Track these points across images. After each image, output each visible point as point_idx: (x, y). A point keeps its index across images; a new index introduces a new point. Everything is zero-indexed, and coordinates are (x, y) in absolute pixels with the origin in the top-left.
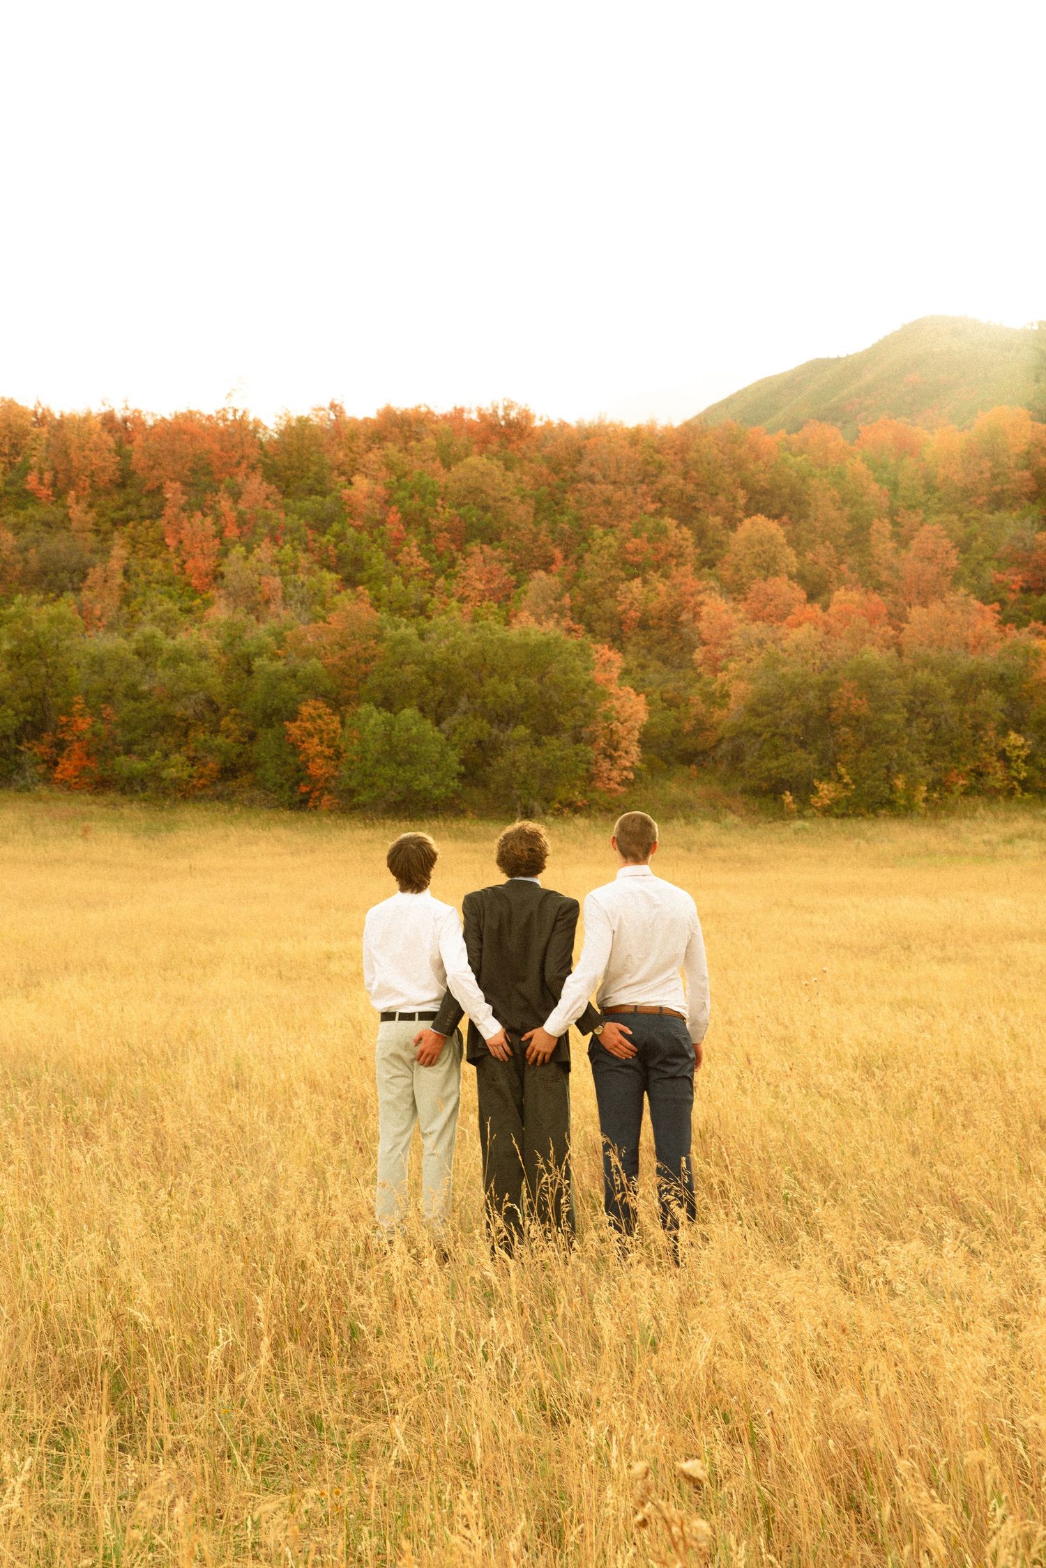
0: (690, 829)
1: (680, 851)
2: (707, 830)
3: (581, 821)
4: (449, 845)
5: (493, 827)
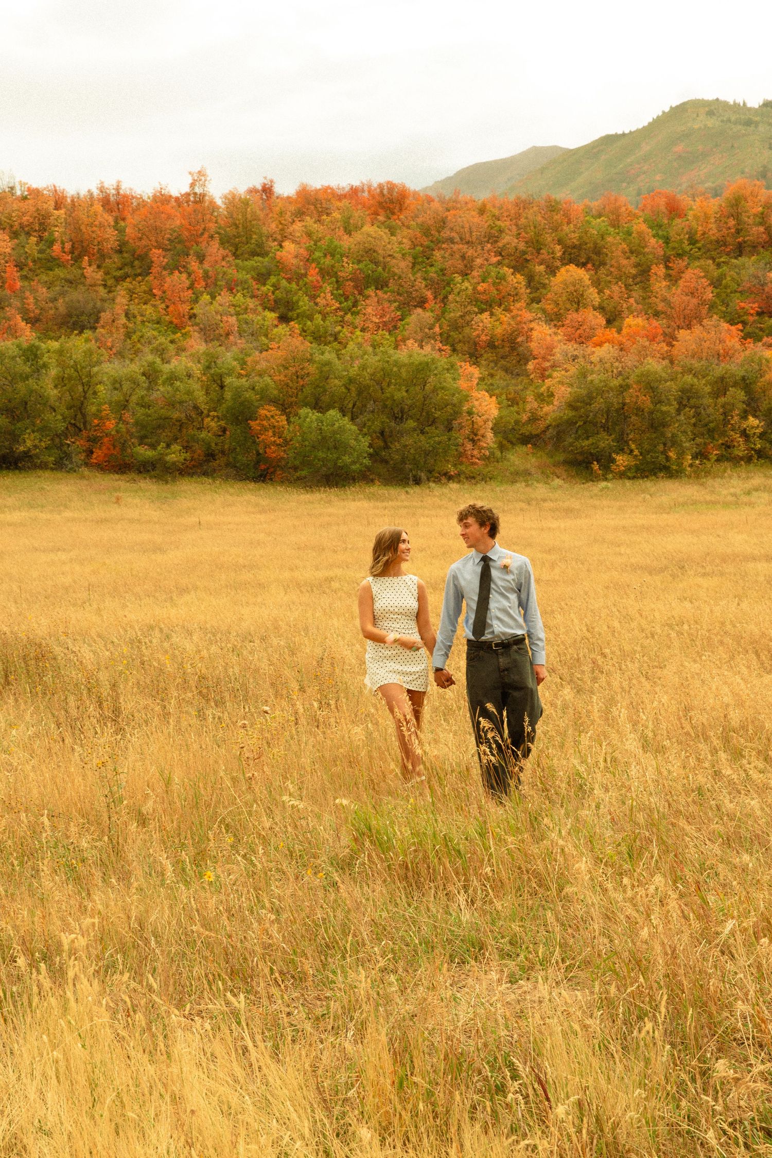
0: (528, 490)
1: (523, 505)
2: (540, 490)
3: (454, 486)
4: (365, 504)
5: (394, 491)
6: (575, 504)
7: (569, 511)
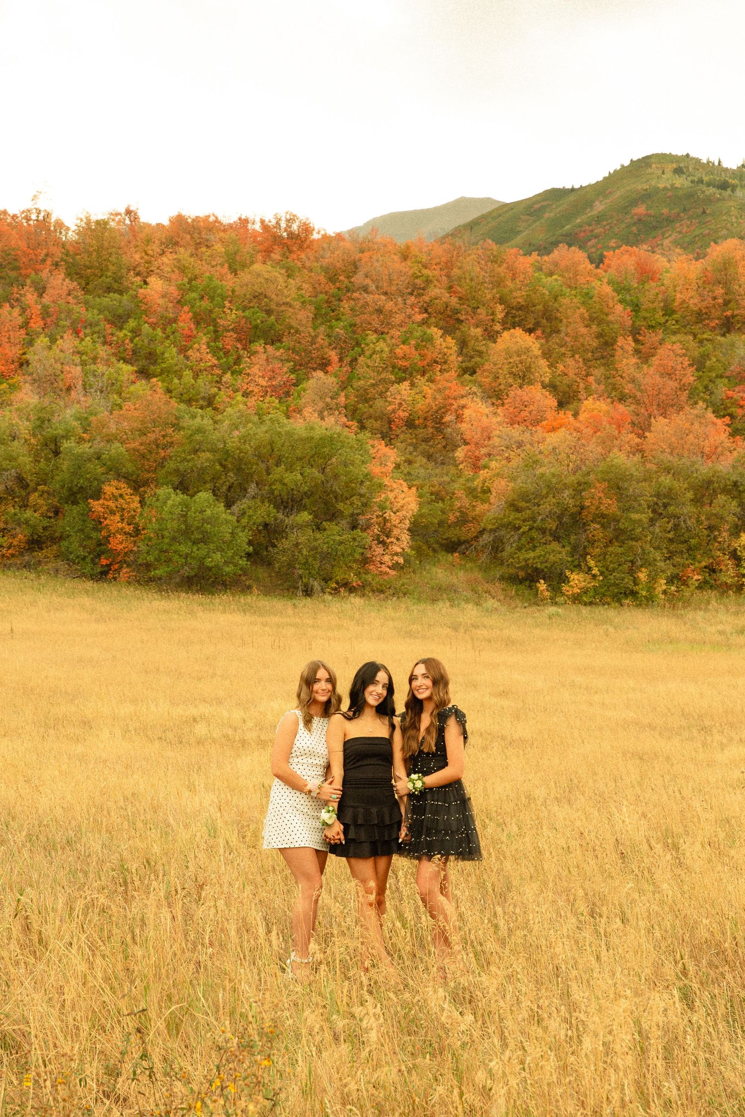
0: (455, 611)
2: (470, 613)
3: (356, 601)
4: (238, 618)
5: (278, 603)
6: (515, 633)
7: (509, 643)
